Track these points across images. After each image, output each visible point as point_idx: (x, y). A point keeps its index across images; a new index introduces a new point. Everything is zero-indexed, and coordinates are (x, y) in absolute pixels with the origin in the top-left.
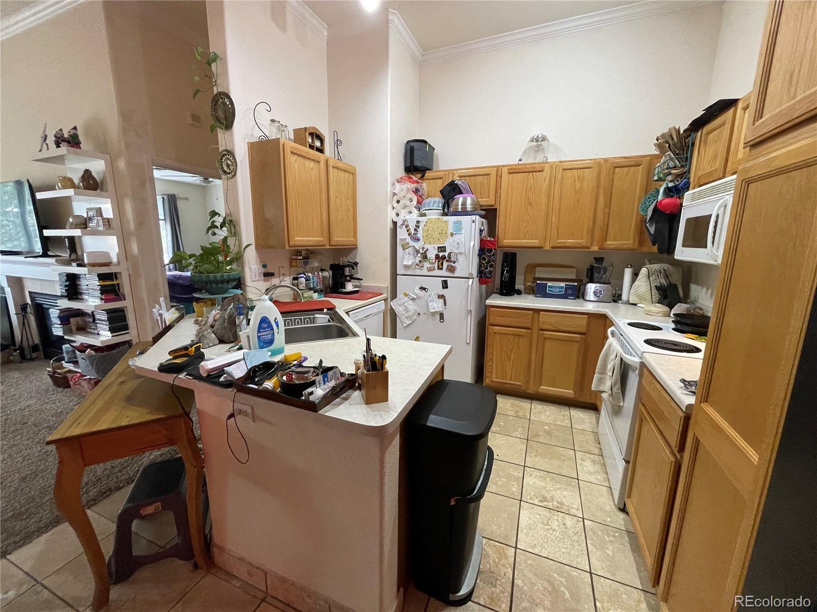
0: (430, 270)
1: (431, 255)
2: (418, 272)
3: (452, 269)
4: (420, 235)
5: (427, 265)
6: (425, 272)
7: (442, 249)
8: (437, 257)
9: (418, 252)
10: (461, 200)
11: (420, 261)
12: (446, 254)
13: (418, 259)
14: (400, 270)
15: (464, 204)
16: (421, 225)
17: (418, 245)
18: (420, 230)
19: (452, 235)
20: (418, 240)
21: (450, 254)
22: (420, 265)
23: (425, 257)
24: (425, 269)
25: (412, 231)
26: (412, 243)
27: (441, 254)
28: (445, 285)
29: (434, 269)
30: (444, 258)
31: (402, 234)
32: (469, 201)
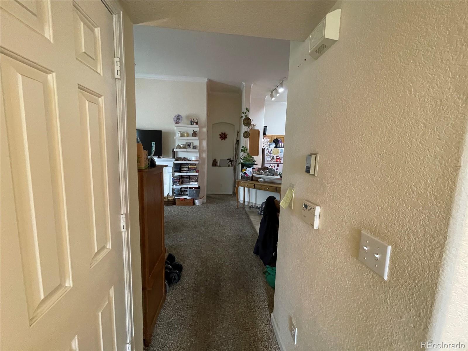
0: (274, 162)
1: (275, 158)
2: (271, 162)
3: (280, 162)
4: (272, 152)
5: (273, 160)
6: (273, 162)
7: (278, 156)
8: (276, 158)
9: (271, 157)
10: (280, 144)
11: (272, 160)
12: (279, 158)
13: (271, 159)
14: (266, 162)
15: (281, 145)
16: (272, 150)
17: (271, 155)
18: (272, 151)
19: (280, 153)
20: (271, 154)
21: (280, 157)
22: (271, 160)
23: (273, 158)
24: (273, 161)
25: (270, 151)
26: (269, 155)
27: (277, 158)
28: (278, 166)
29: (275, 162)
30: (278, 158)
31: (266, 152)
32: (283, 144)
